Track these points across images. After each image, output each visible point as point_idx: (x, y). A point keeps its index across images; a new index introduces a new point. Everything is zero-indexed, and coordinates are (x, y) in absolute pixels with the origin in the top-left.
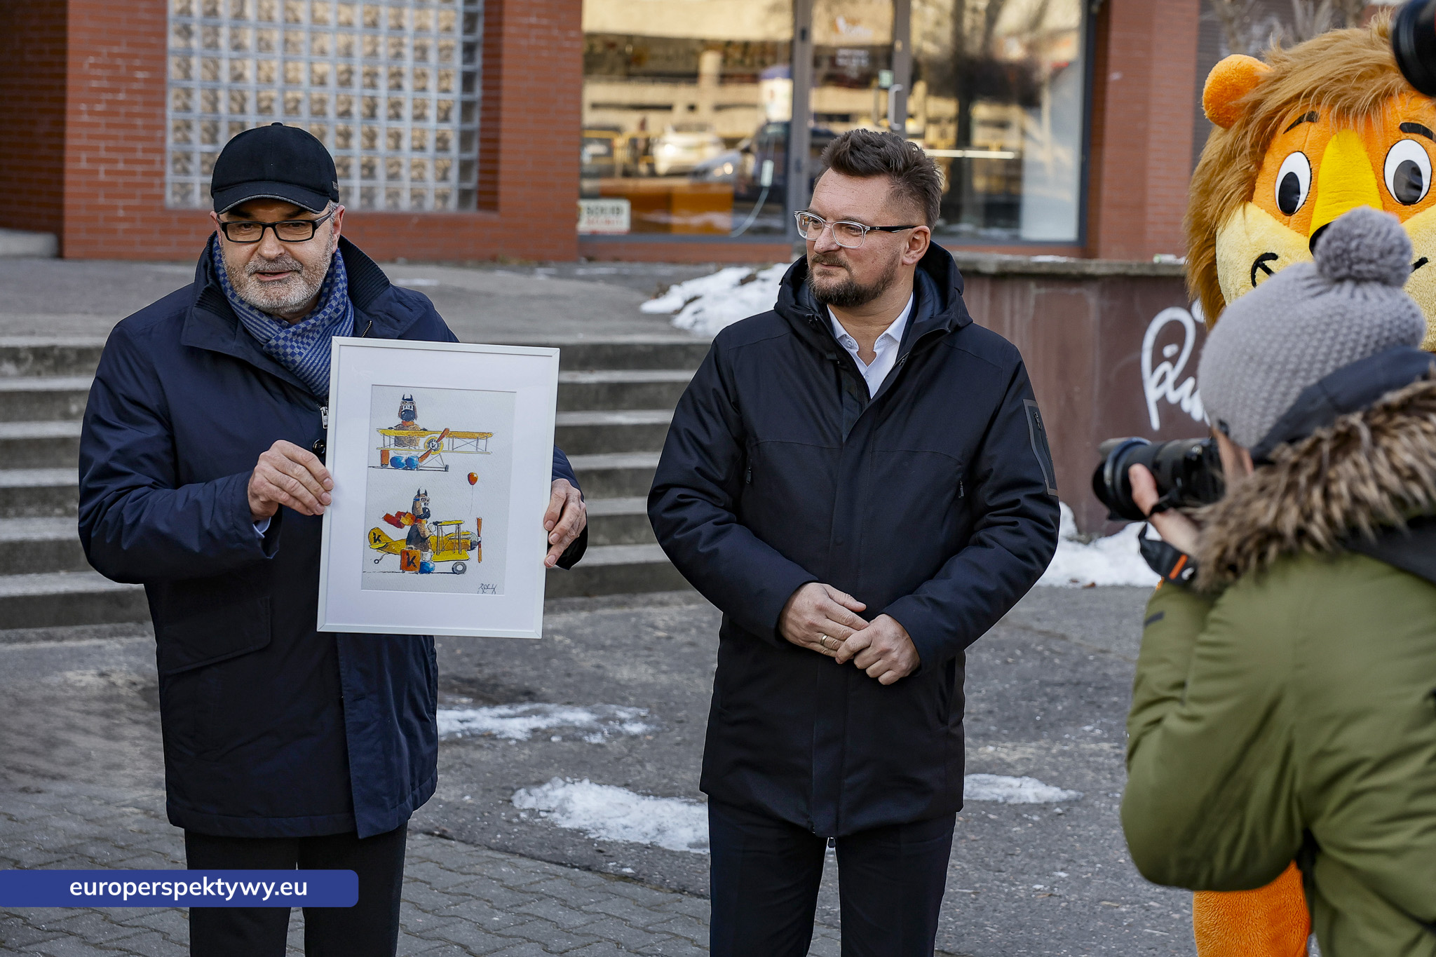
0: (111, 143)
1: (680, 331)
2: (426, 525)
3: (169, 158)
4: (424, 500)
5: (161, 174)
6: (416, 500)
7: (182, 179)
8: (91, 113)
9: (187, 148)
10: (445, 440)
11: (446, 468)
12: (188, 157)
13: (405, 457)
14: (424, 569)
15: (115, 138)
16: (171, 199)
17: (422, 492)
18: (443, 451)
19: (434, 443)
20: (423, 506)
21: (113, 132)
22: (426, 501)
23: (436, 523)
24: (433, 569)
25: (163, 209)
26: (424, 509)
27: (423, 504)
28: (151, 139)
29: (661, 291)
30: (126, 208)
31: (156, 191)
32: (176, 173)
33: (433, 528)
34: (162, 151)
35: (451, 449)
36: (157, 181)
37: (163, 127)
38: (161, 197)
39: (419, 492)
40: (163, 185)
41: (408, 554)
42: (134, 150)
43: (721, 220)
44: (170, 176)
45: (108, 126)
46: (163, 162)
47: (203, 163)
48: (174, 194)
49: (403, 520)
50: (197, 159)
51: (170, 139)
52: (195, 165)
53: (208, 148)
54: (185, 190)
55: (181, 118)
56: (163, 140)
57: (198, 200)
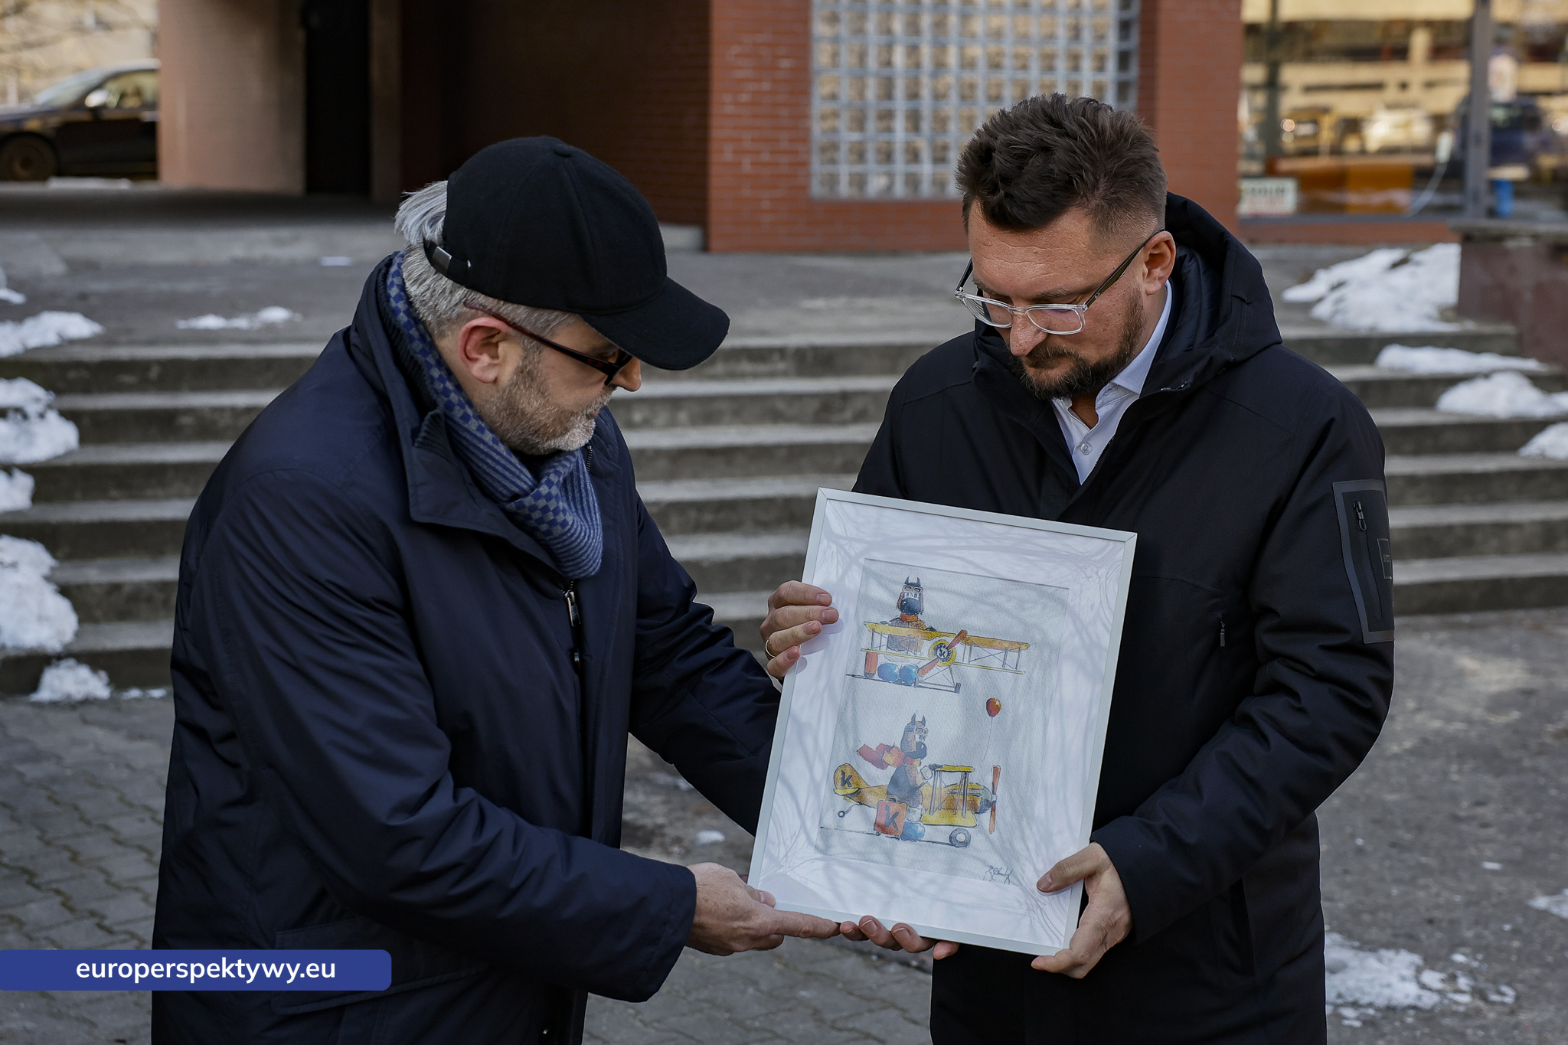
0: (757, 134)
1: (1320, 323)
3: (815, 147)
5: (805, 164)
7: (829, 168)
8: (736, 104)
9: (834, 137)
12: (834, 147)
15: (760, 128)
16: (817, 190)
21: (758, 122)
25: (809, 200)
28: (795, 128)
29: (1306, 277)
30: (770, 200)
31: (801, 181)
32: (823, 163)
34: (806, 140)
36: (801, 171)
37: (806, 116)
38: (805, 187)
40: (808, 176)
42: (779, 140)
43: (1401, 197)
44: (818, 167)
45: (753, 116)
46: (808, 152)
47: (851, 151)
48: (822, 184)
50: (844, 148)
51: (817, 128)
52: (843, 154)
53: (855, 136)
54: (832, 180)
55: (828, 107)
56: (808, 130)
57: (844, 190)
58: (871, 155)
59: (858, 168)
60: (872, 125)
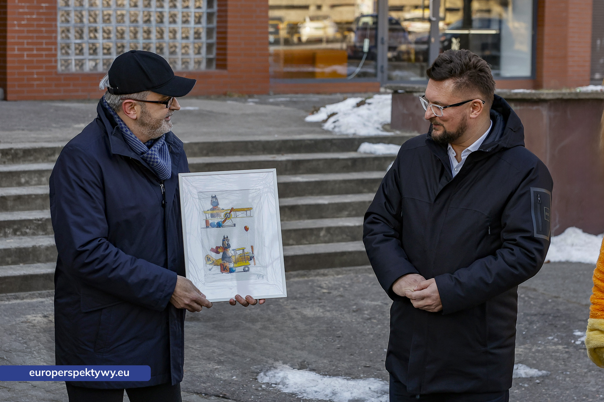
2: (229, 251)
4: (227, 240)
6: (223, 240)
10: (232, 213)
11: (235, 225)
13: (216, 222)
14: (231, 271)
17: (226, 237)
18: (232, 218)
19: (228, 215)
20: (227, 243)
23: (233, 250)
24: (235, 271)
35: (235, 217)
39: (224, 237)
41: (223, 265)
49: (219, 250)
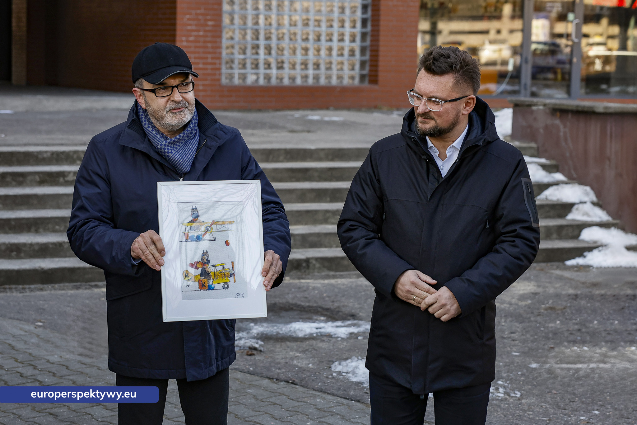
0: (197, 55)
2: (209, 267)
3: (223, 61)
4: (206, 255)
5: (219, 69)
6: (203, 255)
7: (230, 71)
8: (188, 41)
9: (232, 57)
10: (213, 226)
11: (215, 239)
12: (232, 61)
13: (196, 235)
14: (210, 288)
15: (198, 53)
16: (224, 81)
17: (205, 251)
18: (213, 231)
19: (208, 228)
20: (206, 258)
21: (197, 50)
22: (208, 255)
23: (213, 266)
24: (214, 288)
25: (220, 86)
26: (207, 259)
27: (206, 257)
28: (215, 53)
30: (203, 85)
31: (217, 77)
32: (227, 68)
33: (212, 268)
34: (220, 58)
35: (216, 230)
36: (217, 72)
37: (220, 47)
38: (219, 80)
40: (220, 74)
41: (202, 281)
42: (207, 58)
43: (492, 86)
44: (224, 70)
45: (196, 47)
46: (220, 64)
47: (239, 63)
48: (226, 78)
49: (198, 266)
50: (236, 62)
51: (224, 53)
52: (236, 65)
53: (242, 57)
54: (231, 77)
55: (230, 43)
56: (220, 53)
57: (237, 81)
58: (249, 65)
59: (243, 71)
60: (249, 51)
